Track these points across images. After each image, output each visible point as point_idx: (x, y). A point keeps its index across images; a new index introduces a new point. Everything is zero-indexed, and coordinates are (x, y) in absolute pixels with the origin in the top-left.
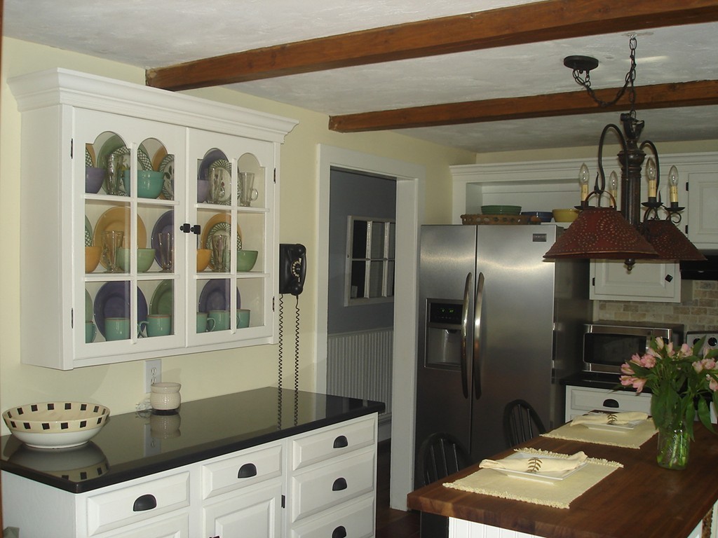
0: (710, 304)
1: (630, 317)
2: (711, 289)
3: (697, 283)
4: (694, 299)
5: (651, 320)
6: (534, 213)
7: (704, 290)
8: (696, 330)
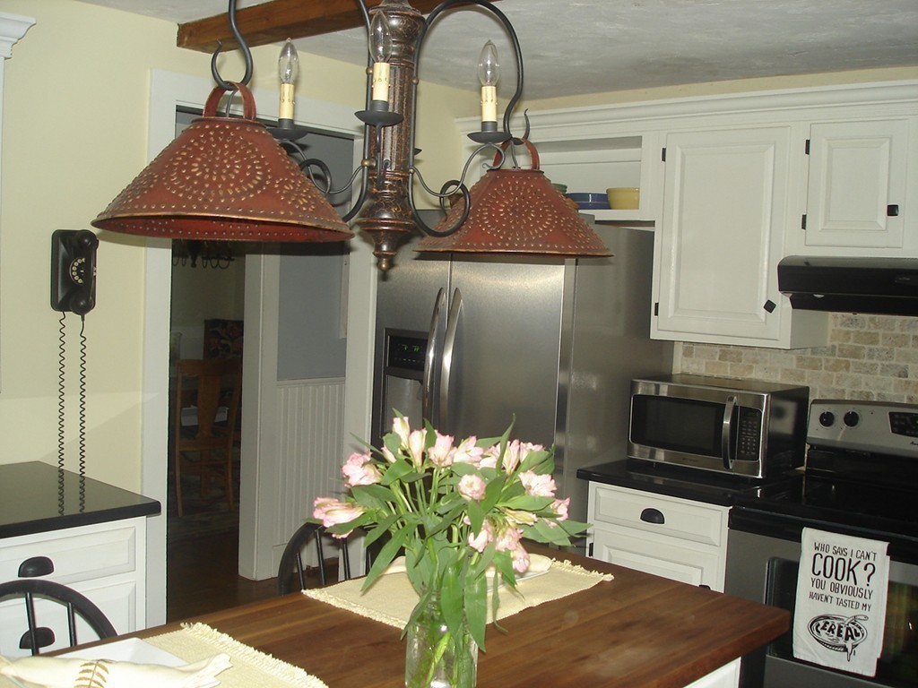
0: (855, 353)
1: (727, 371)
2: (858, 329)
3: (836, 317)
4: (829, 344)
5: (761, 378)
6: (585, 196)
7: (846, 329)
8: (831, 397)
